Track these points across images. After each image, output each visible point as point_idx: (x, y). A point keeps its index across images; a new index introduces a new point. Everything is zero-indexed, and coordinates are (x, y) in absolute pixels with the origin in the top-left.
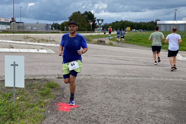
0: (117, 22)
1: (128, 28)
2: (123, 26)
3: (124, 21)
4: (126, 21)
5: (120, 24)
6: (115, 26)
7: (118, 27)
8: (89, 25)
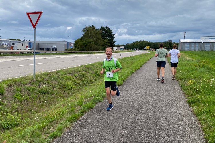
0: (136, 42)
1: (148, 48)
2: (142, 46)
3: (143, 41)
4: (144, 41)
5: (140, 43)
6: (135, 45)
7: (137, 46)
8: (106, 43)
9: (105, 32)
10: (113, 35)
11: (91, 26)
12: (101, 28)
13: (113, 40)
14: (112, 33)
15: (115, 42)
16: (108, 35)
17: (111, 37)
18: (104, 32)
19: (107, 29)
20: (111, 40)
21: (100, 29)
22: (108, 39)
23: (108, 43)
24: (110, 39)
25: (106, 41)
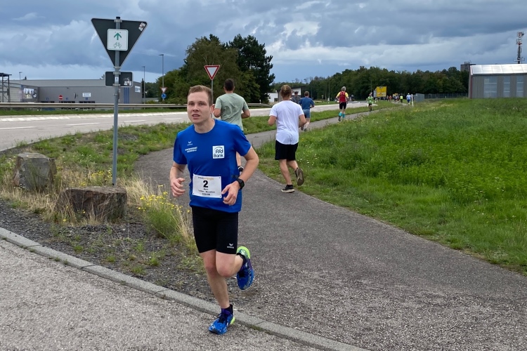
2: (366, 84)
3: (369, 71)
4: (374, 71)
8: (250, 81)
9: (247, 50)
10: (268, 58)
11: (209, 38)
12: (235, 40)
13: (267, 72)
14: (265, 52)
15: (273, 77)
16: (254, 59)
17: (261, 65)
18: (242, 51)
19: (249, 42)
20: (263, 73)
21: (231, 43)
22: (252, 69)
23: (254, 83)
24: (261, 71)
25: (248, 76)
